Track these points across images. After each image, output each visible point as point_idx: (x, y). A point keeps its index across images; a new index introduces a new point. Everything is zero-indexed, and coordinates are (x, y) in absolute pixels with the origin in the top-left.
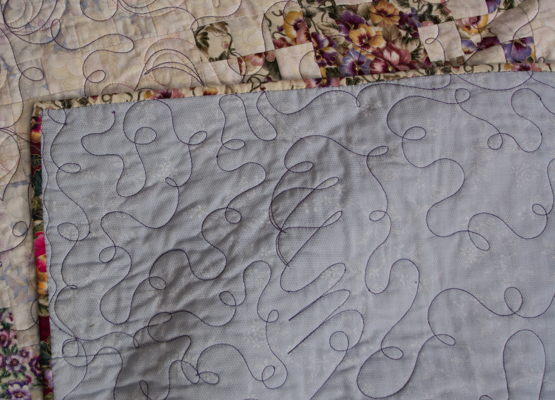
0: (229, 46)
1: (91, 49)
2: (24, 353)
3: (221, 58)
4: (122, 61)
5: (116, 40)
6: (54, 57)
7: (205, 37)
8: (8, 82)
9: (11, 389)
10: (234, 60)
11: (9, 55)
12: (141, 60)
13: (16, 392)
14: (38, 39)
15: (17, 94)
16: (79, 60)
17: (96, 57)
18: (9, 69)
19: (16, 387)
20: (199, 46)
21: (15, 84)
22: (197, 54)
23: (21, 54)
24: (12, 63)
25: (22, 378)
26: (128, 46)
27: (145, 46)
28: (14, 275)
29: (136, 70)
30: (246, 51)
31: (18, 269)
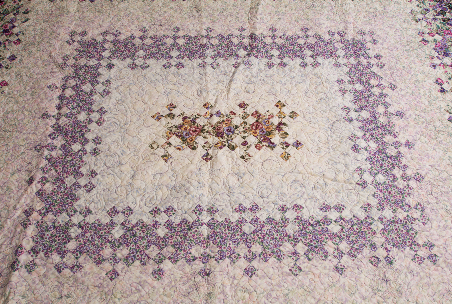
0: (158, 145)
1: (129, 161)
2: (149, 225)
3: (158, 148)
4: (137, 160)
5: (133, 157)
6: (122, 167)
7: (152, 146)
8: (114, 177)
9: (151, 233)
10: (160, 147)
11: (111, 172)
12: (141, 157)
13: (152, 233)
14: (116, 166)
15: (118, 178)
16: (127, 165)
17: (131, 162)
18: (113, 175)
19: (152, 232)
20: (152, 148)
21: (116, 177)
22: (152, 150)
23: (114, 170)
24: (113, 173)
25: (152, 230)
26: (137, 157)
27: (140, 155)
28: (138, 212)
29: (141, 160)
30: (162, 144)
31: (138, 210)
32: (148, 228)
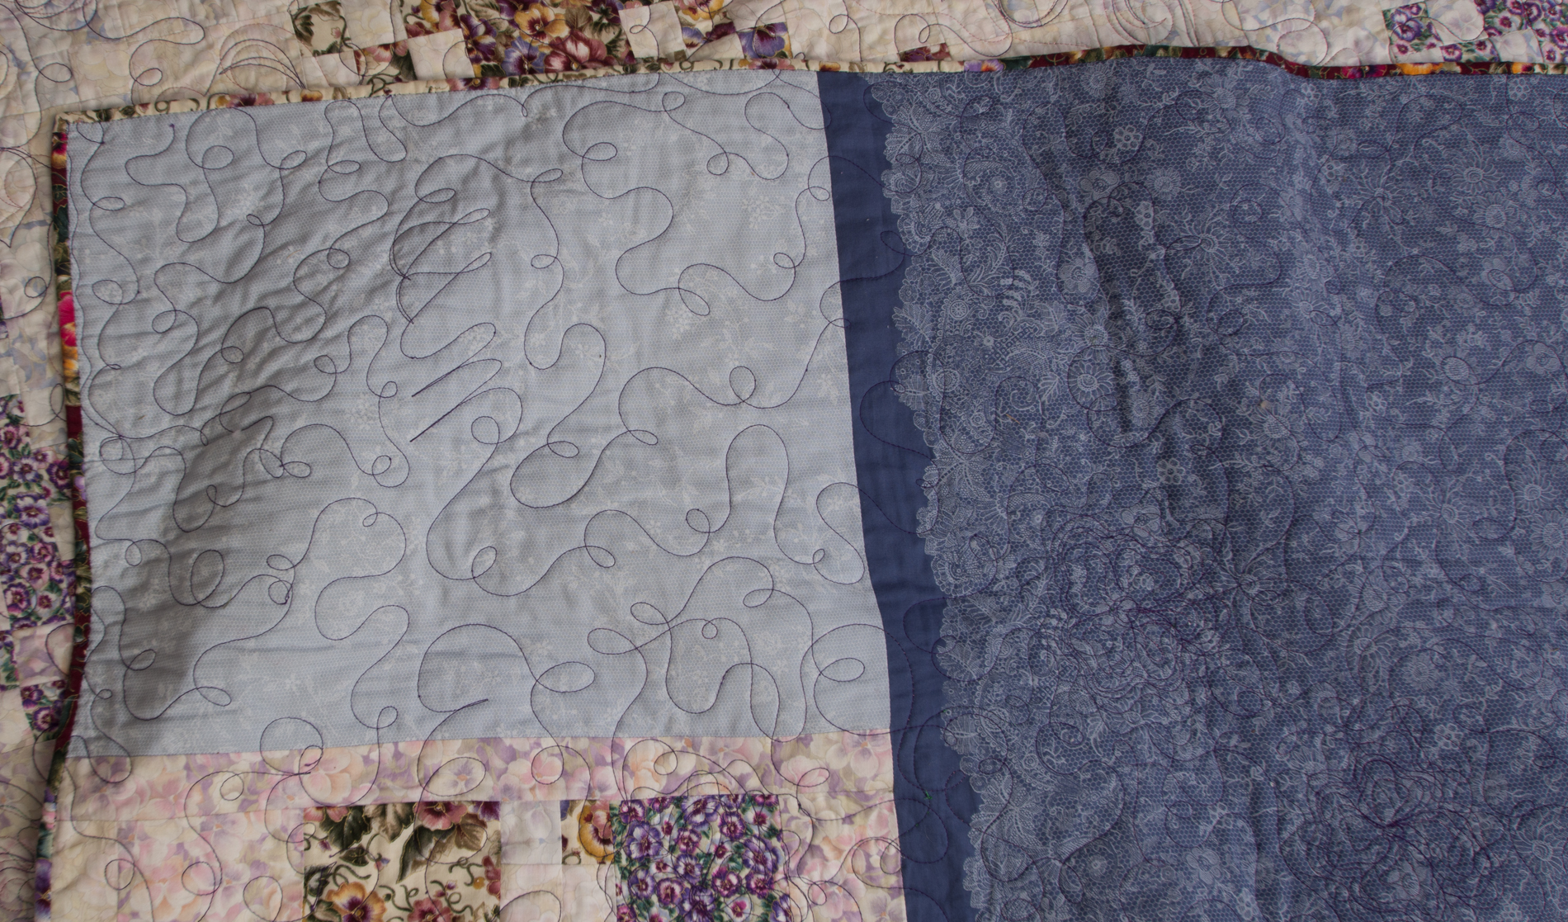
0: (342, 35)
1: (141, 38)
2: (40, 456)
3: (331, 50)
4: (187, 55)
5: (178, 27)
6: (87, 48)
7: (307, 23)
8: (20, 84)
9: (21, 503)
10: (349, 54)
11: (20, 45)
12: (215, 54)
13: (28, 509)
14: (63, 23)
15: (33, 100)
16: (123, 54)
17: (149, 50)
18: (20, 65)
19: (28, 501)
20: (299, 35)
21: (30, 86)
22: (296, 46)
23: (38, 44)
24: (25, 57)
25: (36, 490)
26: (195, 35)
27: (221, 34)
28: (25, 349)
29: (208, 68)
30: (366, 41)
31: (32, 341)
32: (24, 471)
